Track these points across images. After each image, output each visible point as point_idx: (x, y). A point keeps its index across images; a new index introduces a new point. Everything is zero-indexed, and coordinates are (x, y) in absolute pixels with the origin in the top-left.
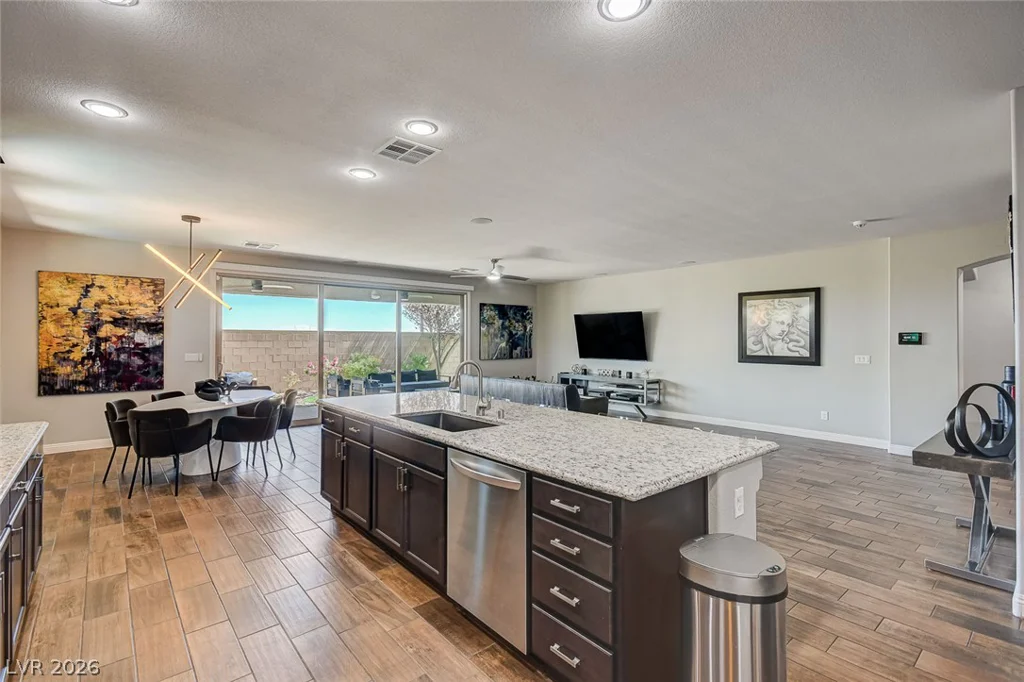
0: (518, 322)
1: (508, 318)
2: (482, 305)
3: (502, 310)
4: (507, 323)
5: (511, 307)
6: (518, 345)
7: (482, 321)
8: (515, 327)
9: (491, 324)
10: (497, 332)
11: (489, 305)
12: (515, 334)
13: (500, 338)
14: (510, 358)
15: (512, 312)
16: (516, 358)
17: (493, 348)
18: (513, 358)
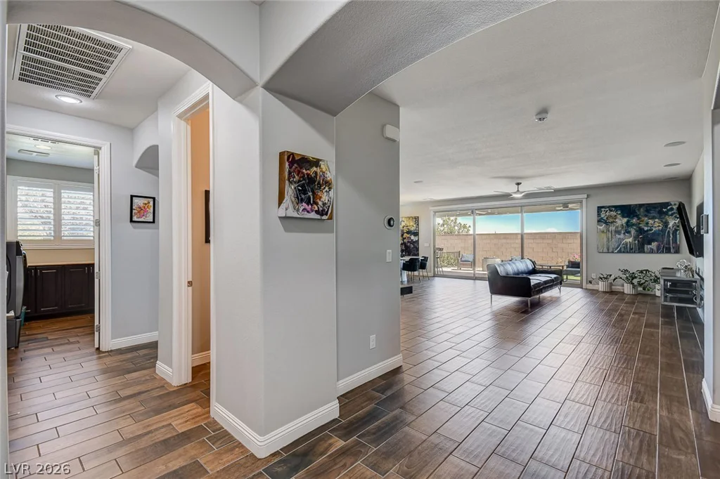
0: (653, 218)
1: (637, 216)
2: (600, 208)
3: (627, 211)
7: (600, 221)
8: (647, 223)
9: (612, 222)
10: (620, 229)
11: (609, 207)
12: (647, 231)
13: (624, 234)
14: (639, 252)
15: (642, 210)
16: (649, 253)
17: (613, 244)
18: (644, 252)
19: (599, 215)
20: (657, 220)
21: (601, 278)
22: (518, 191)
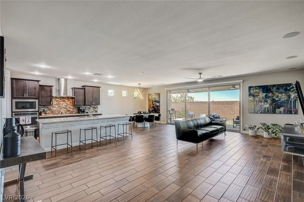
0: (281, 93)
1: (272, 92)
2: (250, 88)
3: (266, 89)
4: (270, 95)
5: (274, 86)
6: (282, 106)
7: (250, 95)
8: (278, 96)
9: (257, 96)
10: (261, 99)
11: (255, 87)
12: (278, 100)
13: (264, 102)
14: (273, 113)
15: (274, 88)
16: (279, 113)
17: (258, 108)
18: (276, 113)
19: (249, 91)
20: (283, 94)
21: (250, 128)
22: (200, 78)
